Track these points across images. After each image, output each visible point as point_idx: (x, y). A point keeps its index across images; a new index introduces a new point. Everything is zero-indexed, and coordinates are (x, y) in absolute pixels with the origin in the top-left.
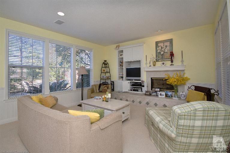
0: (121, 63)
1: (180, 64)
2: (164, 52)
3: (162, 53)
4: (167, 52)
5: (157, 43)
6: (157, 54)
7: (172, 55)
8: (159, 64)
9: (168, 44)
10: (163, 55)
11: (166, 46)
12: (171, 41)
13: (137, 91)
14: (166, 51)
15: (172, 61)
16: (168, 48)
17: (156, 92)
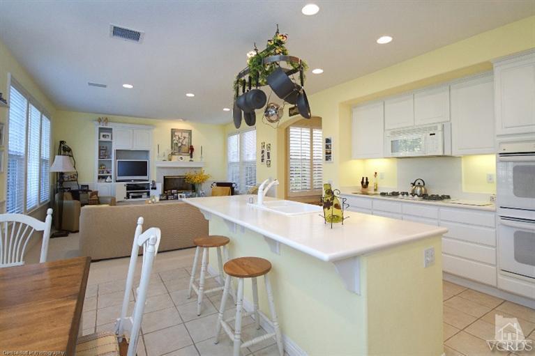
0: (104, 151)
1: (199, 159)
2: (182, 144)
3: (180, 145)
4: (185, 145)
5: (173, 131)
6: (173, 145)
7: (192, 149)
8: (175, 158)
9: (186, 135)
10: (180, 147)
11: (185, 138)
12: (190, 132)
13: (140, 197)
14: (184, 143)
15: (191, 157)
16: (187, 140)
17: (173, 194)
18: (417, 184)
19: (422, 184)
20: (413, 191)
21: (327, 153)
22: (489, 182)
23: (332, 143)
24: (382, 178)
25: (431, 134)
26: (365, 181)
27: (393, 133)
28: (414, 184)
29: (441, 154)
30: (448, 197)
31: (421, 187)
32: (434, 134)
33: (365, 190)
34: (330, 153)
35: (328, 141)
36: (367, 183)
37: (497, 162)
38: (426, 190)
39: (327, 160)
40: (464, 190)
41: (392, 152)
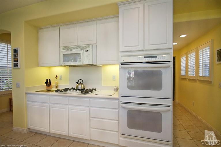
18: (79, 83)
19: (82, 82)
20: (77, 87)
21: (15, 61)
22: (113, 80)
23: (18, 53)
24: (61, 79)
25: (86, 51)
26: (49, 81)
27: (65, 48)
28: (78, 83)
29: (91, 63)
30: (95, 90)
31: (81, 84)
32: (88, 51)
33: (49, 88)
34: (17, 61)
35: (15, 51)
36: (50, 83)
37: (120, 68)
38: (84, 86)
39: (15, 66)
40: (103, 85)
41: (64, 62)
